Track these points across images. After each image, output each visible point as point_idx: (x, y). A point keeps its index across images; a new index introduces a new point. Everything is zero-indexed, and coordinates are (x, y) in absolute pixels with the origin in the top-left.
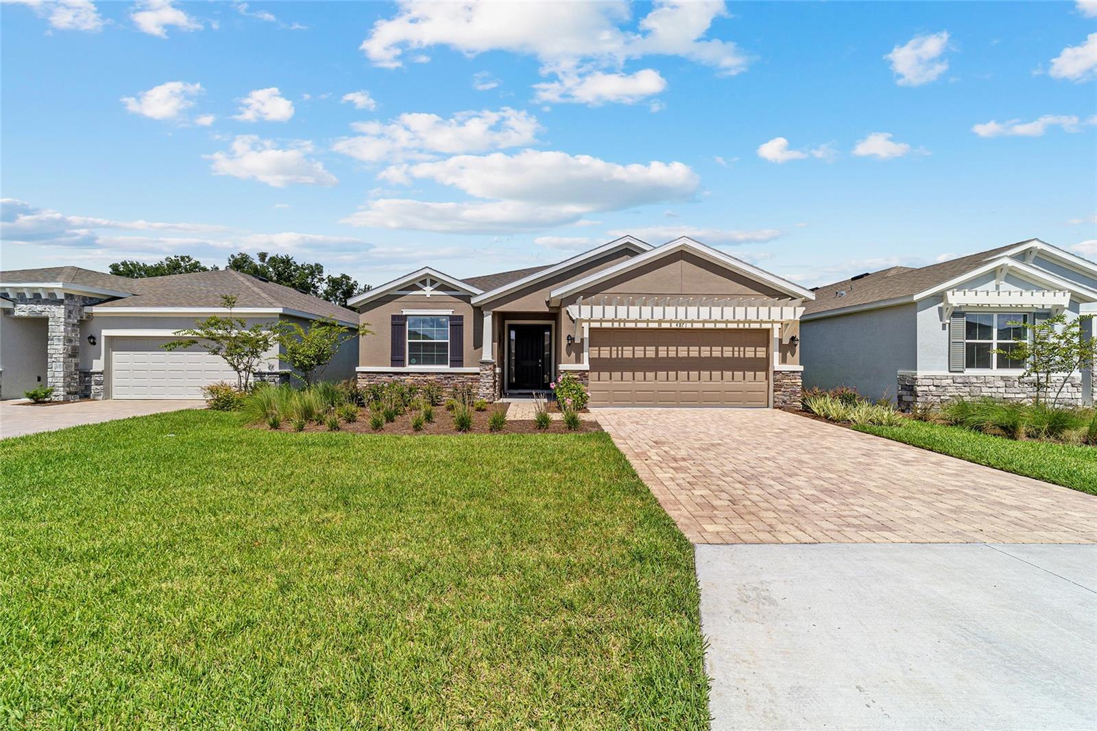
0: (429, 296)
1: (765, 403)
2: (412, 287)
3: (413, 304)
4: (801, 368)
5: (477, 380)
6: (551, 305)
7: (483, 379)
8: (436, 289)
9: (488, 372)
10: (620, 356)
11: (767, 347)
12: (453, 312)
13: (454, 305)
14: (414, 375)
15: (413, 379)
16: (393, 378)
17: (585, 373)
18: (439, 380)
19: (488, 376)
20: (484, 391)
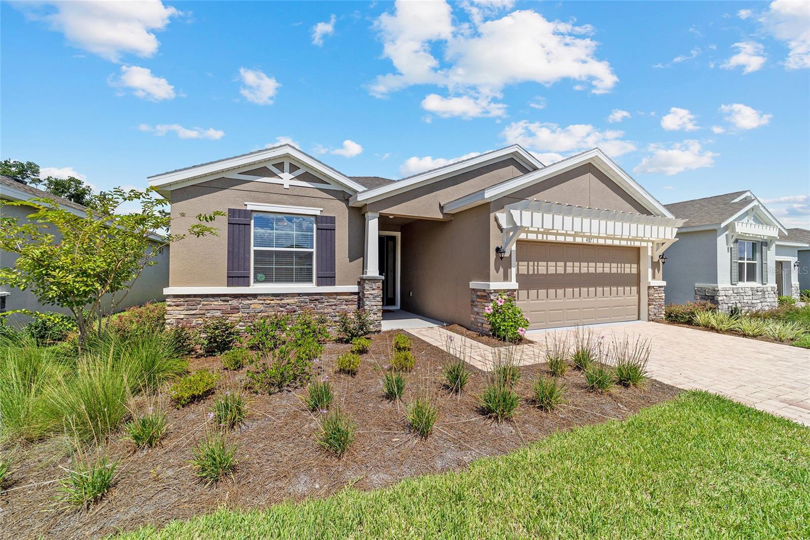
0: (286, 186)
1: (636, 316)
2: (262, 171)
3: (262, 196)
4: (664, 283)
7: (370, 301)
8: (299, 178)
9: (375, 292)
10: (536, 272)
11: (638, 263)
12: (321, 211)
13: (323, 202)
14: (264, 298)
15: (262, 304)
16: (230, 302)
17: (513, 293)
18: (301, 304)
19: (375, 297)
20: (370, 316)
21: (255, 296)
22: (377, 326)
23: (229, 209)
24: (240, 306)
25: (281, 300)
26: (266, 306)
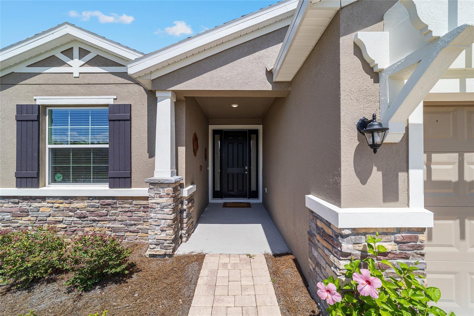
0: (76, 74)
3: (52, 88)
6: (276, 79)
8: (90, 63)
9: (165, 200)
12: (114, 99)
13: (117, 88)
14: (52, 201)
15: (51, 207)
16: (20, 205)
17: (417, 238)
18: (92, 209)
19: (163, 207)
20: (156, 234)
21: (43, 198)
22: (166, 248)
23: (17, 105)
24: (29, 208)
25: (70, 203)
26: (55, 209)
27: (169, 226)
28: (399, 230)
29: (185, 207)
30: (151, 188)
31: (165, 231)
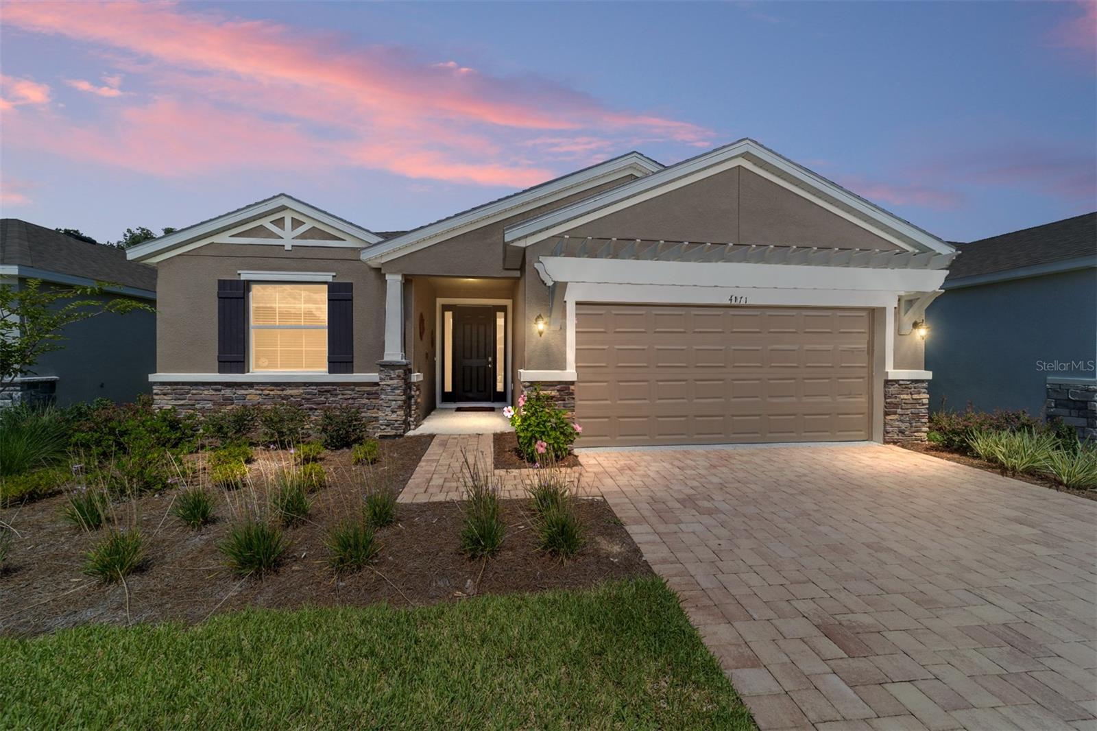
0: (288, 247)
1: (866, 434)
2: (258, 230)
3: (259, 261)
4: (928, 375)
5: (376, 395)
7: (386, 394)
8: (305, 235)
9: (395, 382)
11: (871, 338)
12: (333, 276)
13: (336, 264)
14: (262, 388)
15: (260, 395)
16: (223, 392)
17: (569, 388)
18: (308, 397)
19: (394, 389)
20: (387, 415)
21: (251, 385)
22: (396, 429)
23: (219, 280)
24: (234, 396)
25: (283, 390)
26: (264, 397)
27: (400, 407)
28: (560, 383)
29: (413, 393)
30: (382, 371)
31: (396, 412)
